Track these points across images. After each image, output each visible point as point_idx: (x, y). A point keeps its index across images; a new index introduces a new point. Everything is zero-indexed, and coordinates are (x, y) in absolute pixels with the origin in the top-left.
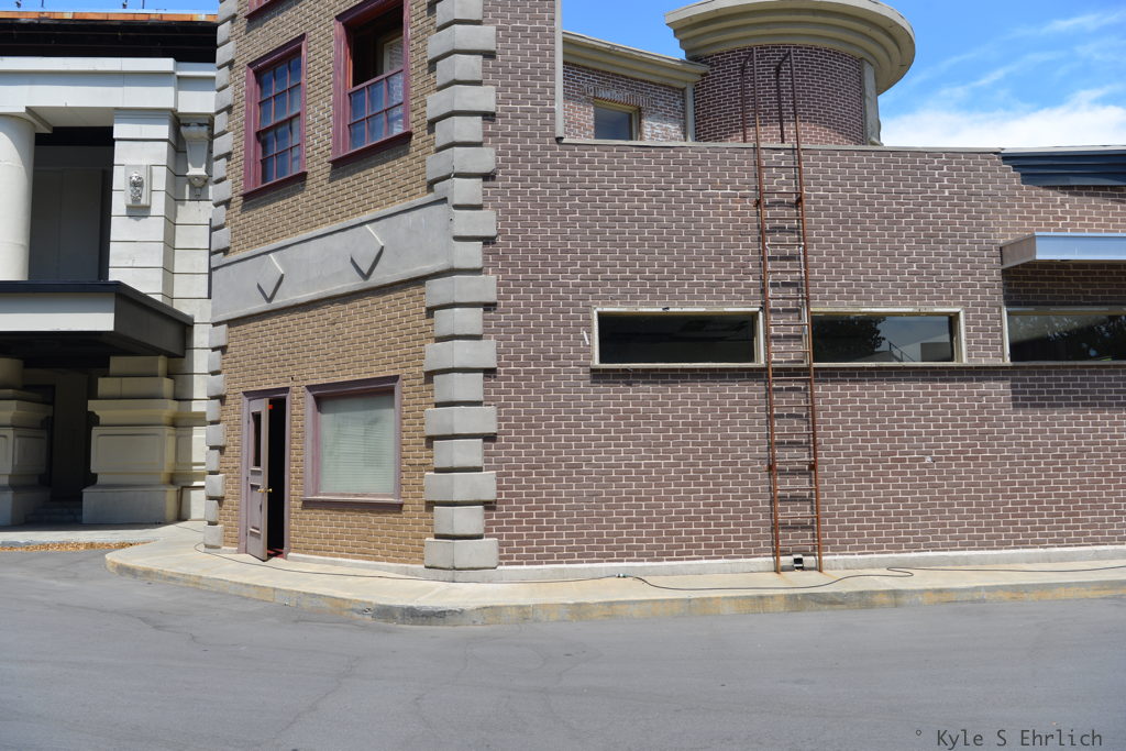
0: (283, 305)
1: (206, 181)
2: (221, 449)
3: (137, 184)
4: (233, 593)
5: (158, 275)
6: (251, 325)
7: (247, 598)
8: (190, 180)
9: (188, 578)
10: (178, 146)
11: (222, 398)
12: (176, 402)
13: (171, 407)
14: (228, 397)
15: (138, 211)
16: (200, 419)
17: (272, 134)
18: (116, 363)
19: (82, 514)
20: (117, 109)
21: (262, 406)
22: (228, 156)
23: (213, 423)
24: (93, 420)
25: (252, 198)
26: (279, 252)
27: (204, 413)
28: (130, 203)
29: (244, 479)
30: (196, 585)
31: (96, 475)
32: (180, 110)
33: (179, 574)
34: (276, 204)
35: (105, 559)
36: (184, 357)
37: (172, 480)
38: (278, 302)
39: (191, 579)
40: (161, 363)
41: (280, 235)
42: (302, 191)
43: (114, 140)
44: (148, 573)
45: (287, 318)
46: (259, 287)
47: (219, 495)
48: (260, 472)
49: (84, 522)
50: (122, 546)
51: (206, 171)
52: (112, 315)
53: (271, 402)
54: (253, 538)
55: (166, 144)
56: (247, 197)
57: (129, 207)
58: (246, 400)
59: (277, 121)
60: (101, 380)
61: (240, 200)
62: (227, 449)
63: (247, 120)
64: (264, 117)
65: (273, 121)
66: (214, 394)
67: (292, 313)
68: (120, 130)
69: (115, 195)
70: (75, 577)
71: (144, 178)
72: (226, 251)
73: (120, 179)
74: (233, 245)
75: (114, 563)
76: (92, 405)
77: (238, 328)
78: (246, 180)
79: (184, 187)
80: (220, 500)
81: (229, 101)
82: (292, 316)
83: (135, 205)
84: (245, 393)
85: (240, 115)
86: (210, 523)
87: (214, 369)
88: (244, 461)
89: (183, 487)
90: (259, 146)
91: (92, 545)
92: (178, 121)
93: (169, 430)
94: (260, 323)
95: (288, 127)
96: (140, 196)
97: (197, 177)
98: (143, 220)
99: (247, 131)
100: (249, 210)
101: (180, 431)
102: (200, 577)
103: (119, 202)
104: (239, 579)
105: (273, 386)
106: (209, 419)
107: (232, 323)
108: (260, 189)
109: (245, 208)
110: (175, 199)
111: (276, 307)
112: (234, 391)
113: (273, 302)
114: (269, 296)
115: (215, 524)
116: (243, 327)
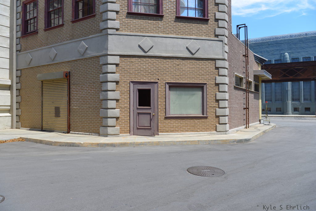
0: (154, 55)
2: (117, 100)
6: (134, 59)
11: (117, 82)
25: (131, 15)
26: (151, 38)
29: (132, 111)
34: (147, 21)
38: (151, 54)
41: (150, 32)
42: (161, 21)
45: (154, 60)
46: (139, 46)
47: (117, 116)
54: (141, 130)
56: (129, 13)
58: (131, 84)
61: (124, 13)
62: (120, 100)
66: (112, 80)
67: (158, 58)
72: (117, 30)
74: (121, 28)
77: (125, 58)
80: (117, 118)
82: (157, 60)
88: (132, 105)
94: (139, 59)
100: (130, 18)
105: (147, 81)
107: (121, 56)
108: (138, 13)
111: (149, 55)
112: (123, 80)
113: (147, 53)
114: (146, 51)
115: (115, 127)
116: (128, 59)
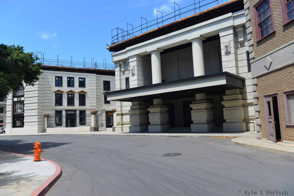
0: (272, 70)
1: (244, 41)
2: (259, 112)
3: (227, 47)
4: (268, 151)
5: (235, 68)
6: (264, 77)
7: (272, 153)
8: (240, 42)
9: (254, 146)
10: (236, 35)
11: (257, 98)
12: (243, 100)
13: (242, 102)
14: (259, 98)
15: (228, 53)
16: (251, 104)
17: (263, 23)
18: (227, 92)
19: (223, 129)
20: (219, 29)
21: (270, 99)
22: (251, 33)
23: (255, 105)
24: (223, 106)
25: (259, 43)
26: (270, 55)
27: (253, 103)
28: (226, 52)
29: (267, 120)
30: (257, 148)
31: (225, 120)
32: (235, 25)
33: (251, 145)
34: (267, 42)
35: (231, 140)
36: (244, 88)
37: (244, 121)
38: (271, 69)
39: (255, 147)
40: (238, 91)
41: (269, 50)
42: (275, 36)
43: (220, 37)
44: (243, 145)
45: (274, 74)
46: (265, 66)
47: (260, 124)
48: (271, 118)
49: (224, 131)
50: (234, 137)
51: (244, 39)
52: (225, 80)
53: (273, 98)
54: (271, 136)
55: (232, 35)
56: (258, 42)
57: (225, 53)
58: (264, 98)
59: (264, 19)
60: (224, 96)
61: (256, 44)
62: (260, 112)
63: (255, 22)
64: (260, 19)
65: (263, 20)
66: (255, 97)
67: (276, 72)
68: (221, 35)
69: (222, 51)
70: (225, 145)
71: (228, 45)
72: (254, 58)
73: (222, 46)
74: (255, 56)
75: (234, 142)
76: (223, 103)
77: (260, 79)
78: (257, 38)
79: (238, 44)
80: (260, 126)
81: (249, 18)
83: (227, 52)
84: (264, 96)
85: (253, 21)
86: (258, 132)
87: (254, 91)
88: (266, 115)
89: (247, 122)
90: (260, 28)
91: (227, 137)
92: (234, 28)
93: (242, 108)
94: (266, 76)
95: (267, 20)
96: (228, 49)
97: (241, 41)
98: (229, 55)
99: (255, 25)
100: (259, 46)
101: (245, 108)
102: (258, 146)
103: (223, 52)
104: (269, 147)
105: (272, 93)
106: (254, 104)
107: (258, 77)
108: (261, 40)
109: (257, 46)
110: (236, 48)
111: (271, 71)
112: (261, 96)
113: (270, 70)
114: (268, 68)
115: (259, 132)
116: (261, 78)
